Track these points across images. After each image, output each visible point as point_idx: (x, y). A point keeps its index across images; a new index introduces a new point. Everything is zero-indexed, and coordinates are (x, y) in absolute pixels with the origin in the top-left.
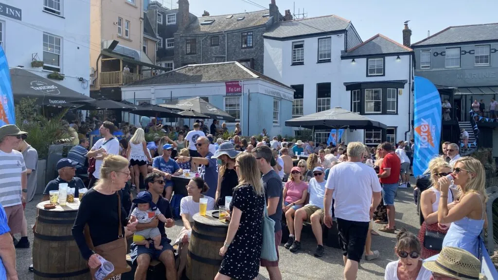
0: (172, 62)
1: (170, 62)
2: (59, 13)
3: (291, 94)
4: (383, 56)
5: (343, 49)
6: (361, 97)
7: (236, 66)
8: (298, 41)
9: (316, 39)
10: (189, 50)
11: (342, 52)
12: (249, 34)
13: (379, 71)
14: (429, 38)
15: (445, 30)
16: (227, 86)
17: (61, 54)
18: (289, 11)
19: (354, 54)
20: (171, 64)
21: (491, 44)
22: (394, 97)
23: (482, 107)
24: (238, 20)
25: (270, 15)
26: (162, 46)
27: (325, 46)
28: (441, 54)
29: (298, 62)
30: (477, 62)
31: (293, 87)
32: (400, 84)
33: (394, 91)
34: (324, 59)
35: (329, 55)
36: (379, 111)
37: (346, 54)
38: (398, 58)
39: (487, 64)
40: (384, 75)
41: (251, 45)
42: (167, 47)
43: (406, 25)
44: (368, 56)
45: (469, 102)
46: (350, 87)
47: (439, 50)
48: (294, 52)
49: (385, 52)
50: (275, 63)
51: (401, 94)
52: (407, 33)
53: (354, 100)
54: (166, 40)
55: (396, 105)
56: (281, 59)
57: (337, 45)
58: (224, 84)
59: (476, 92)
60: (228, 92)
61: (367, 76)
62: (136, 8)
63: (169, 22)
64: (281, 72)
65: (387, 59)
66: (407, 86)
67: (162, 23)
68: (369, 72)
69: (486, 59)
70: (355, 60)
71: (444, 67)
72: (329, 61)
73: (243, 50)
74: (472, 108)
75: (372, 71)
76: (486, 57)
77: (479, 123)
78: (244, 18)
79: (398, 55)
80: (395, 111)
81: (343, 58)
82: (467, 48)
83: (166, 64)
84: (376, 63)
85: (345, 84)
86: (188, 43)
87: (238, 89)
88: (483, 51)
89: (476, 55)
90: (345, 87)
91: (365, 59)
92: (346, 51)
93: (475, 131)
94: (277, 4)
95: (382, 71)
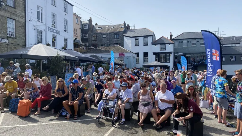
0: (87, 43)
1: (86, 43)
2: (66, 31)
3: (135, 55)
4: (165, 44)
5: (152, 41)
6: (159, 57)
7: (119, 47)
8: (137, 38)
9: (143, 37)
10: (94, 39)
11: (152, 42)
12: (117, 34)
13: (164, 49)
14: (177, 36)
15: (182, 34)
16: (119, 54)
17: (67, 44)
18: (129, 25)
19: (155, 43)
20: (87, 44)
21: (197, 39)
22: (168, 57)
23: (194, 60)
24: (111, 28)
25: (124, 27)
26: (82, 37)
27: (146, 40)
28: (181, 42)
29: (137, 45)
30: (192, 45)
31: (136, 53)
32: (170, 53)
33: (168, 55)
34: (146, 44)
35: (147, 43)
36: (164, 61)
37: (153, 43)
38: (170, 45)
39: (195, 46)
40: (165, 50)
41: (118, 38)
42: (84, 37)
43: (171, 33)
44: (160, 44)
45: (190, 58)
46: (155, 54)
47: (181, 41)
48: (135, 42)
49: (165, 43)
50: (129, 45)
51: (171, 56)
52: (171, 36)
53: (156, 58)
54: (84, 35)
55: (169, 59)
56: (131, 44)
57: (150, 40)
58: (118, 53)
59: (192, 55)
60: (119, 56)
61: (160, 50)
62: (78, 24)
63: (85, 28)
64: (131, 48)
65: (166, 45)
66: (172, 53)
67: (82, 28)
68: (161, 49)
69: (195, 44)
70: (156, 45)
71: (182, 46)
72: (147, 45)
73: (115, 40)
74: (191, 60)
75: (162, 49)
76: (195, 43)
77: (194, 64)
78: (113, 27)
79: (170, 44)
80: (169, 61)
81: (152, 44)
82: (189, 40)
83: (85, 44)
84: (163, 46)
85: (153, 53)
86: (94, 36)
87: (123, 55)
88: (194, 41)
89: (192, 43)
90: (153, 54)
91: (159, 45)
92: (153, 42)
93: (193, 67)
94: (126, 23)
95: (165, 49)
